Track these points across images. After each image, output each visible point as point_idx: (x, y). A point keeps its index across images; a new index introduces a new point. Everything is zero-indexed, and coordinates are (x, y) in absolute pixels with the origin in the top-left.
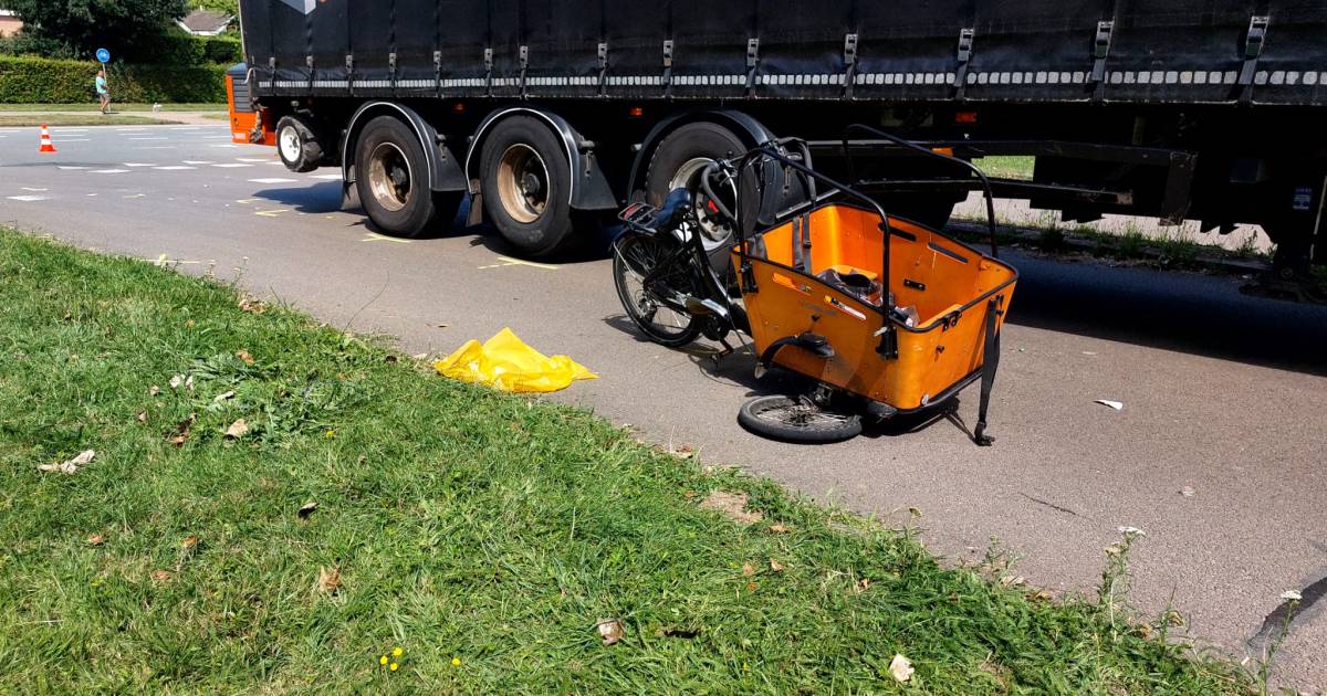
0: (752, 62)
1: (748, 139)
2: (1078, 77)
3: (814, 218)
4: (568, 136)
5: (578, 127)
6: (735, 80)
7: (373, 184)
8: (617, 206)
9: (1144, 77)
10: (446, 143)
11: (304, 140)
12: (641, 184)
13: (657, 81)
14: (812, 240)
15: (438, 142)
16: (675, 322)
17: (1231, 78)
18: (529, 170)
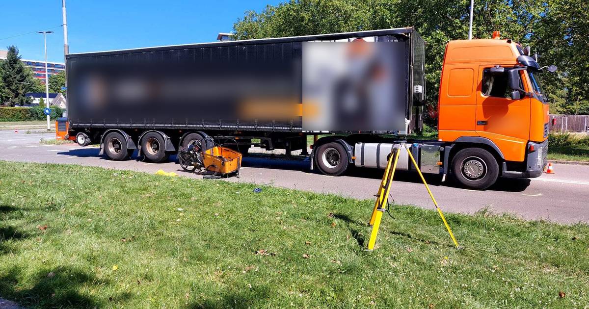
0: (203, 123)
1: (204, 137)
2: (254, 127)
3: (214, 148)
4: (164, 136)
5: (166, 134)
6: (200, 126)
7: (109, 148)
8: (175, 150)
9: (262, 127)
10: (131, 138)
11: (86, 138)
12: (181, 145)
13: (185, 126)
14: (214, 152)
15: (129, 138)
16: (190, 168)
17: (272, 128)
18: (154, 143)
